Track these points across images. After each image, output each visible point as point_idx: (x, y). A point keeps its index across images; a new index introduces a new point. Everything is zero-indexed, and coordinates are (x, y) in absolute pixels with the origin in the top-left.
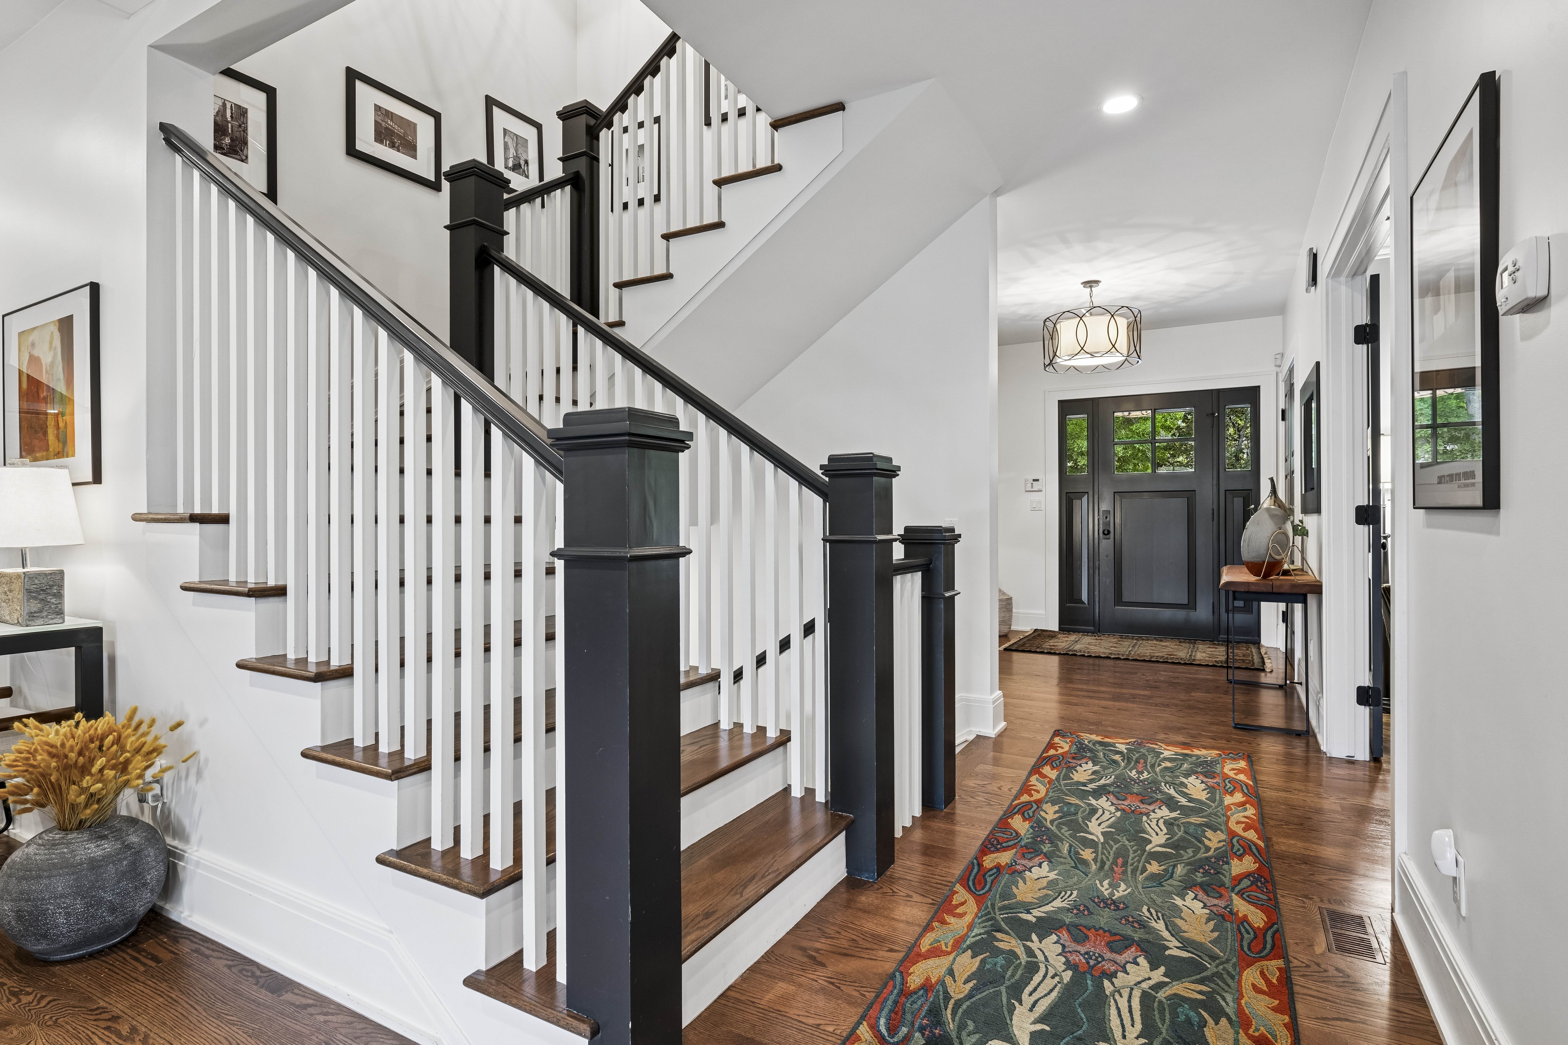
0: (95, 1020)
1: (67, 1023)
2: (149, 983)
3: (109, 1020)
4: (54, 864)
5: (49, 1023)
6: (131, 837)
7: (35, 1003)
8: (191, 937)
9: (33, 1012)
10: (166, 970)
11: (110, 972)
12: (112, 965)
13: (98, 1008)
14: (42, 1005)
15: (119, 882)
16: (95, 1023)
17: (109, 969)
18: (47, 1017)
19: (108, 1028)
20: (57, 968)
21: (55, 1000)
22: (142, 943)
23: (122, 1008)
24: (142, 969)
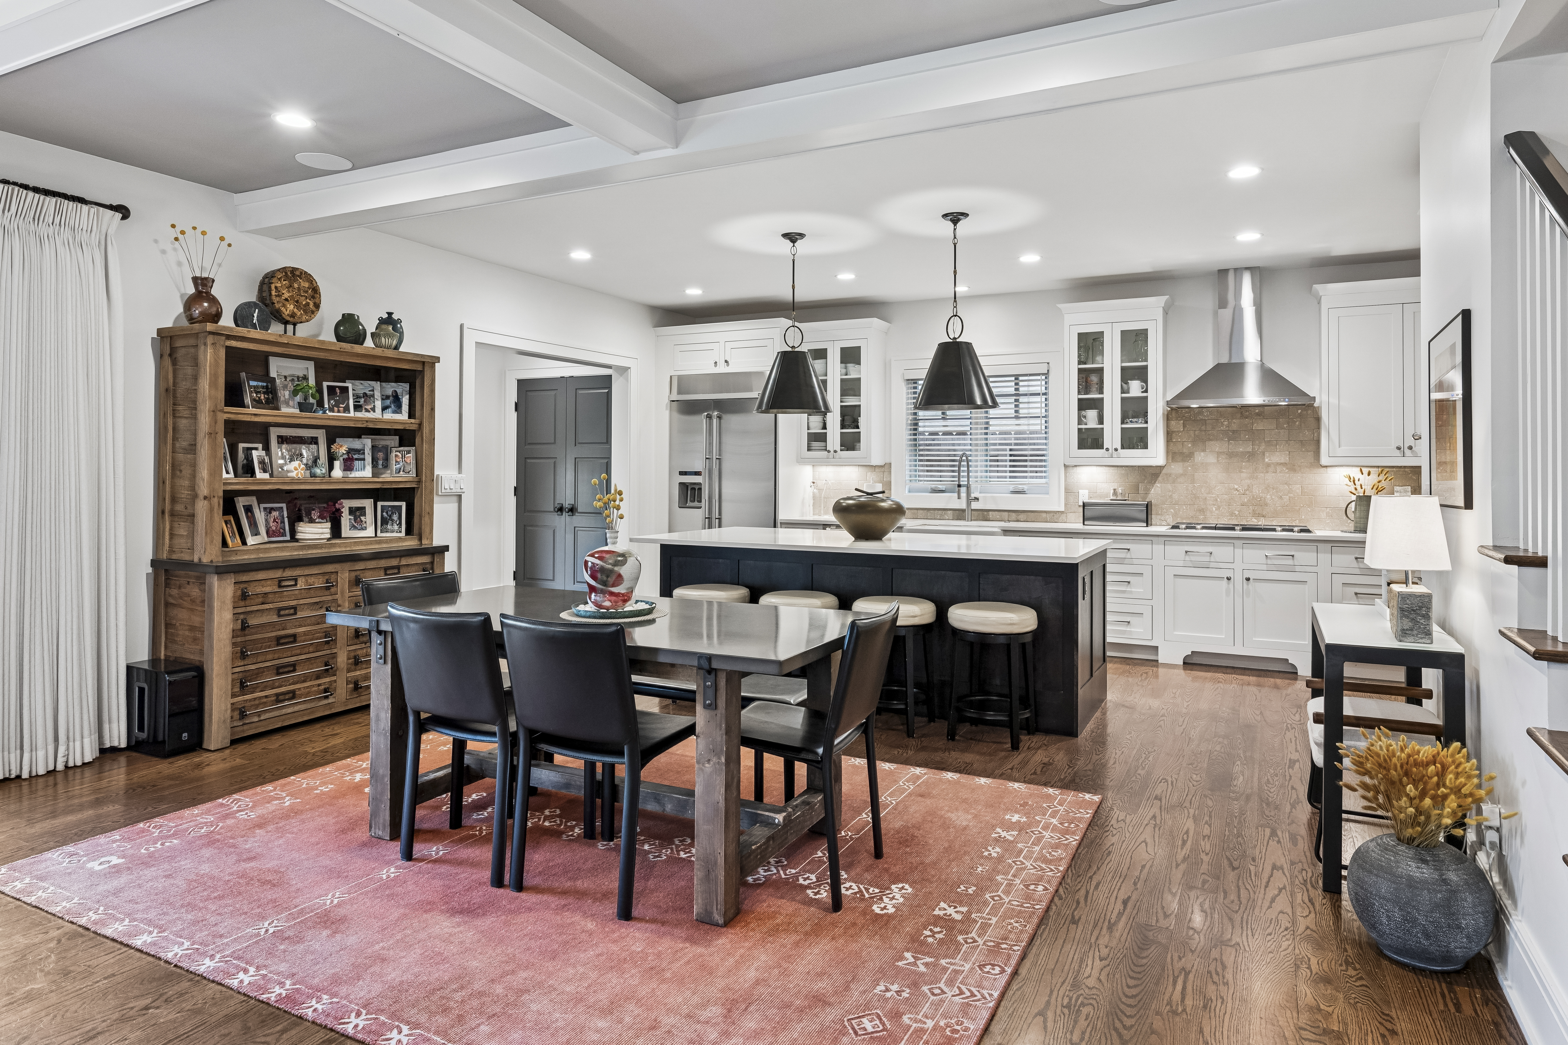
0: (1380, 1023)
1: (1362, 1010)
2: (1438, 1023)
3: (1388, 1030)
4: (1382, 866)
5: (1351, 1001)
6: (1450, 873)
7: (1354, 979)
8: (1501, 1009)
9: (1348, 985)
10: (1458, 1023)
11: (1416, 992)
12: (1422, 987)
13: (1388, 1015)
14: (1357, 984)
15: (1432, 912)
16: (1378, 1025)
17: (1418, 990)
18: (1353, 996)
19: (1383, 1036)
20: (1385, 963)
21: (1366, 986)
22: (1458, 985)
23: (1404, 1028)
24: (1442, 1007)
